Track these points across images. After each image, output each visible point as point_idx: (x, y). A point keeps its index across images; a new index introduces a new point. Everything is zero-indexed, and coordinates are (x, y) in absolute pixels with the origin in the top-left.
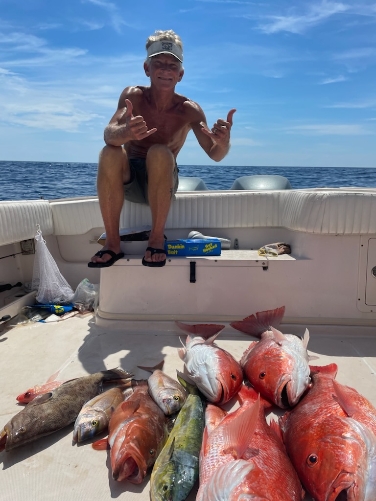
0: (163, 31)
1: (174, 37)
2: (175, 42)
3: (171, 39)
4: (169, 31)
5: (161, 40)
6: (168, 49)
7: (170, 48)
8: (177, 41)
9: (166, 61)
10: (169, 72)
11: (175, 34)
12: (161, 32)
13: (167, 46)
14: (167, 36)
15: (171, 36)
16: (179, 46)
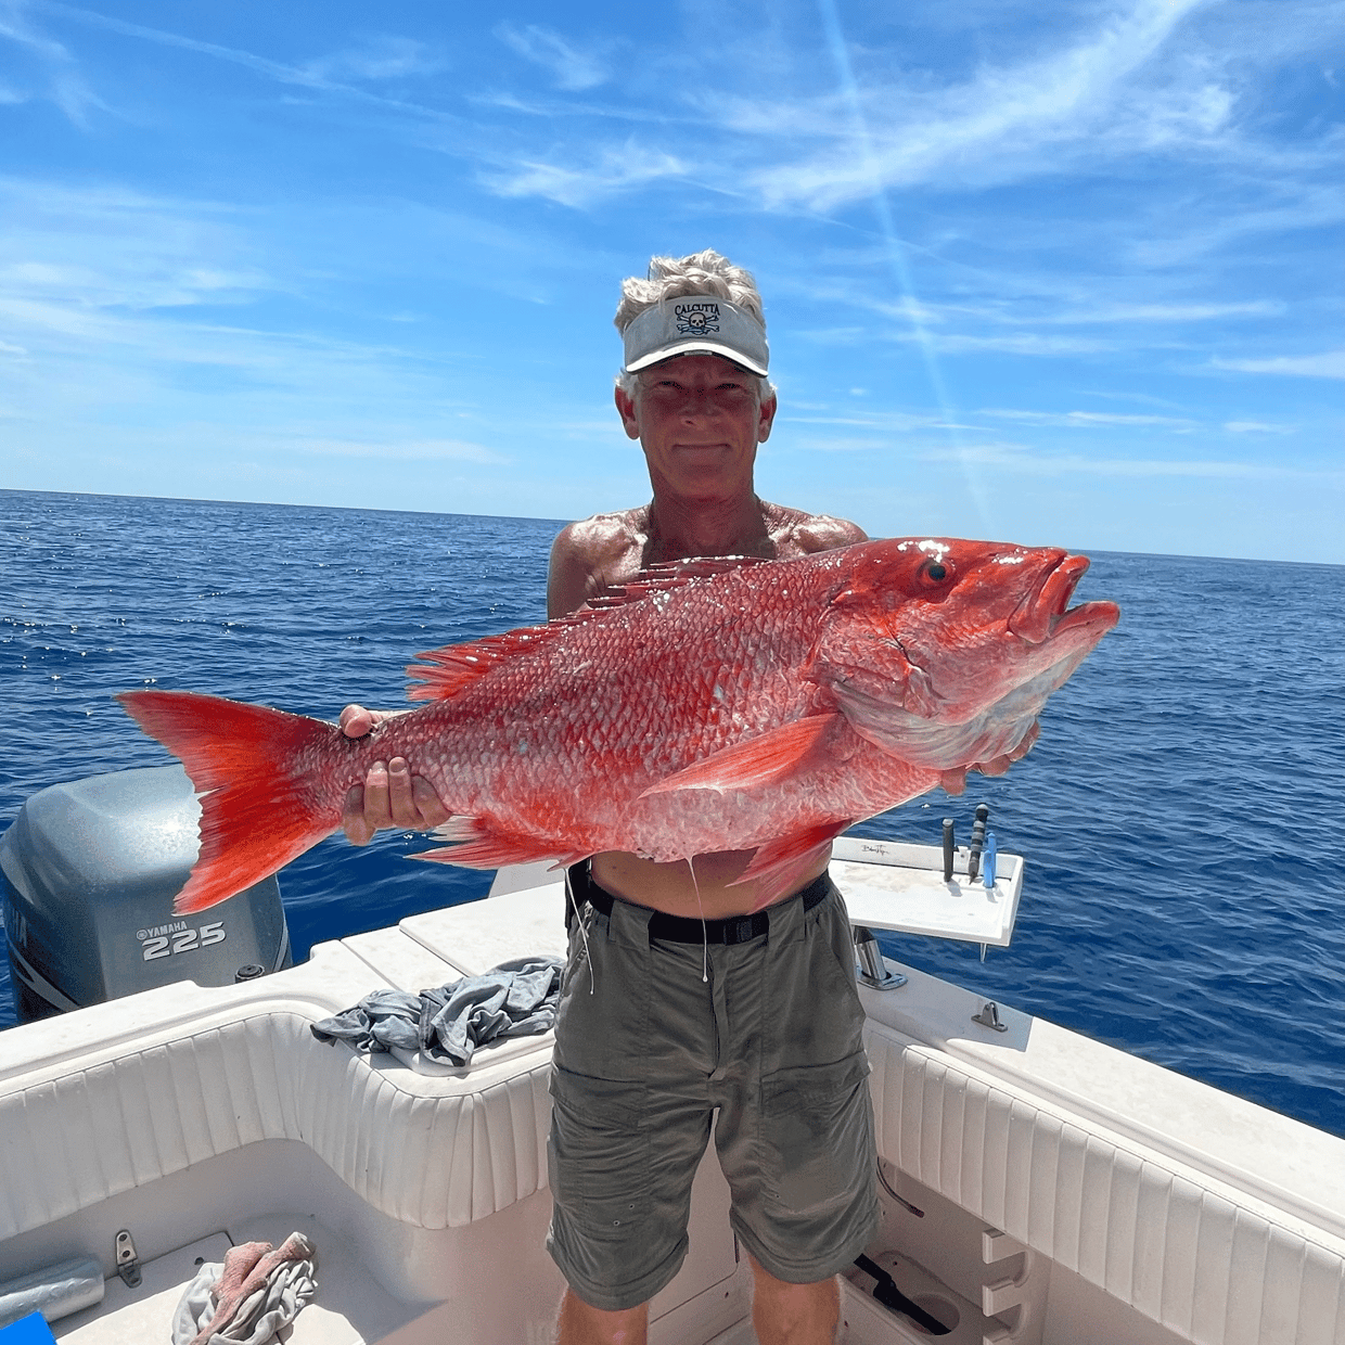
0: (676, 256)
1: (724, 275)
2: (728, 296)
3: (711, 287)
4: (700, 258)
5: (670, 297)
6: (701, 332)
7: (711, 325)
8: (736, 290)
9: (698, 377)
10: (718, 420)
11: (726, 263)
12: (669, 263)
13: (697, 318)
14: (695, 279)
15: (711, 276)
16: (749, 307)
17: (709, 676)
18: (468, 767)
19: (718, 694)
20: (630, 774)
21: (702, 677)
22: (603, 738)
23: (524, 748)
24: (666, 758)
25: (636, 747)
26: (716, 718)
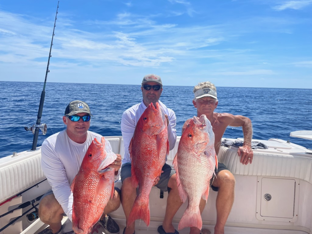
5: (203, 88)
6: (207, 93)
7: (209, 92)
8: (212, 87)
9: (207, 99)
13: (207, 91)
14: (206, 86)
15: (209, 85)
17: (146, 149)
18: (149, 181)
19: (149, 149)
20: (155, 163)
21: (146, 150)
22: (150, 164)
23: (148, 174)
24: (155, 158)
25: (152, 161)
26: (152, 150)
